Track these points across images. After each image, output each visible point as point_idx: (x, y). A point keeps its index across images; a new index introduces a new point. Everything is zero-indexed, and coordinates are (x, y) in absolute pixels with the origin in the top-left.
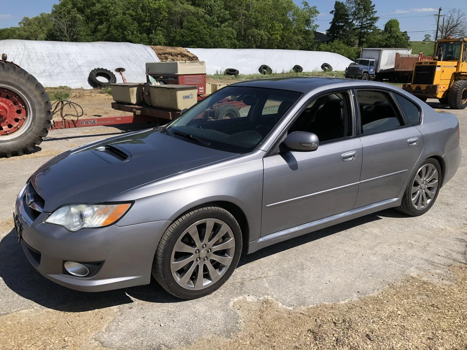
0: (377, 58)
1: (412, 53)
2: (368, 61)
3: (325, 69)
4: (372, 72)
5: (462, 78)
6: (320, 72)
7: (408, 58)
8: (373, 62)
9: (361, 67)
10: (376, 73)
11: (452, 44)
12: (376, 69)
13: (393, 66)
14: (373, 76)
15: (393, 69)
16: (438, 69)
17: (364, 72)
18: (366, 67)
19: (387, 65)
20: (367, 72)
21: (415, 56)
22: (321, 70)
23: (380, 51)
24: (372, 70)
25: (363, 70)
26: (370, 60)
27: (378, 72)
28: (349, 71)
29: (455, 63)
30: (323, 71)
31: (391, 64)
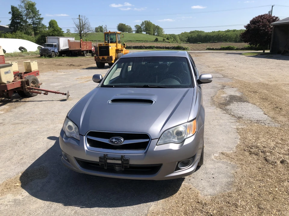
0: (57, 42)
1: (75, 40)
2: (53, 45)
3: (22, 51)
4: (57, 51)
5: (119, 52)
6: (19, 53)
7: (74, 43)
8: (56, 45)
9: (49, 48)
10: (59, 52)
11: (110, 35)
12: (58, 49)
13: (68, 47)
14: (58, 54)
15: (68, 49)
16: (110, 48)
17: (52, 51)
18: (52, 48)
19: (64, 46)
20: (54, 51)
21: (77, 41)
22: (19, 51)
23: (58, 38)
24: (56, 50)
25: (52, 50)
26: (54, 44)
27: (60, 51)
28: (42, 51)
29: (115, 44)
30: (21, 52)
31: (66, 46)
